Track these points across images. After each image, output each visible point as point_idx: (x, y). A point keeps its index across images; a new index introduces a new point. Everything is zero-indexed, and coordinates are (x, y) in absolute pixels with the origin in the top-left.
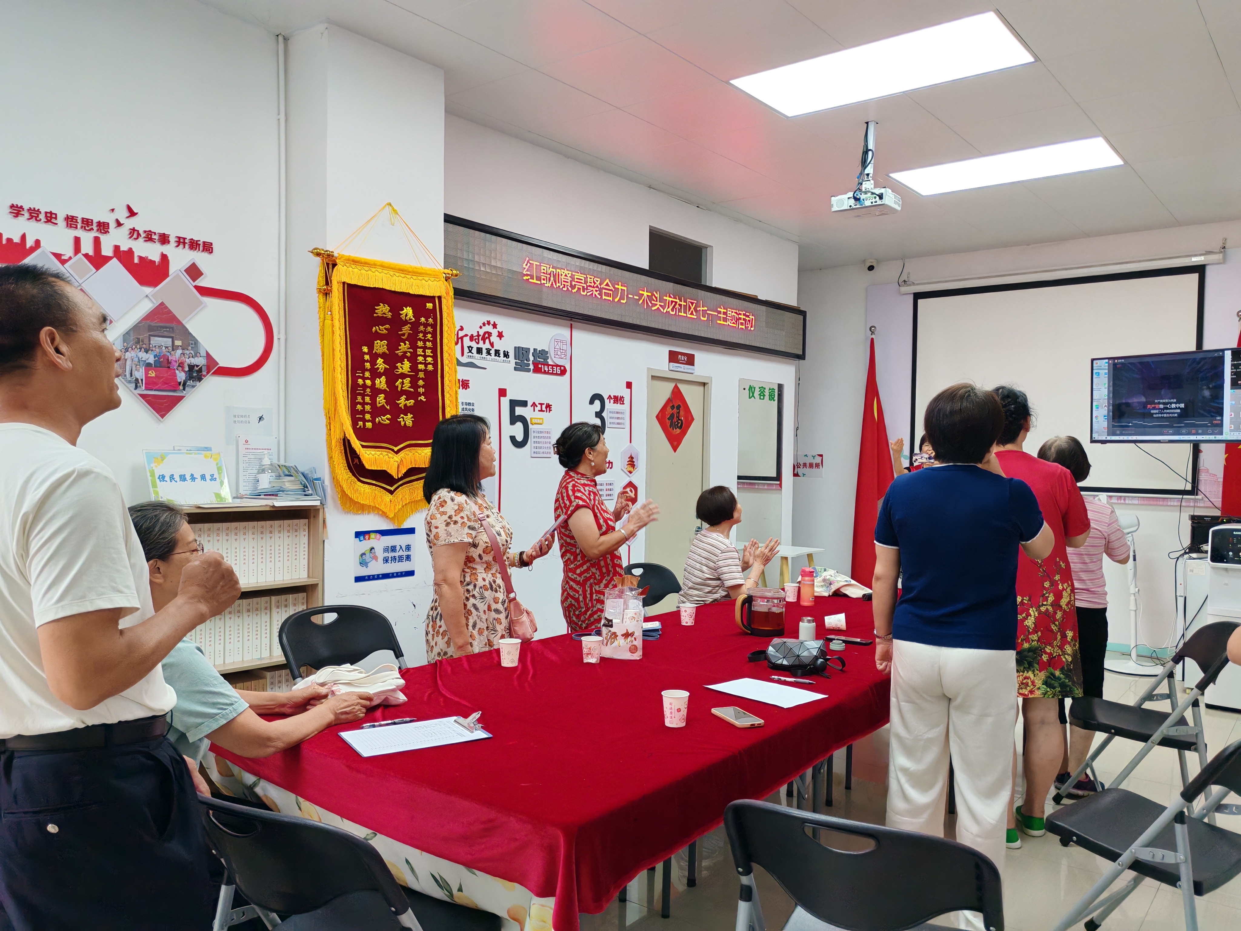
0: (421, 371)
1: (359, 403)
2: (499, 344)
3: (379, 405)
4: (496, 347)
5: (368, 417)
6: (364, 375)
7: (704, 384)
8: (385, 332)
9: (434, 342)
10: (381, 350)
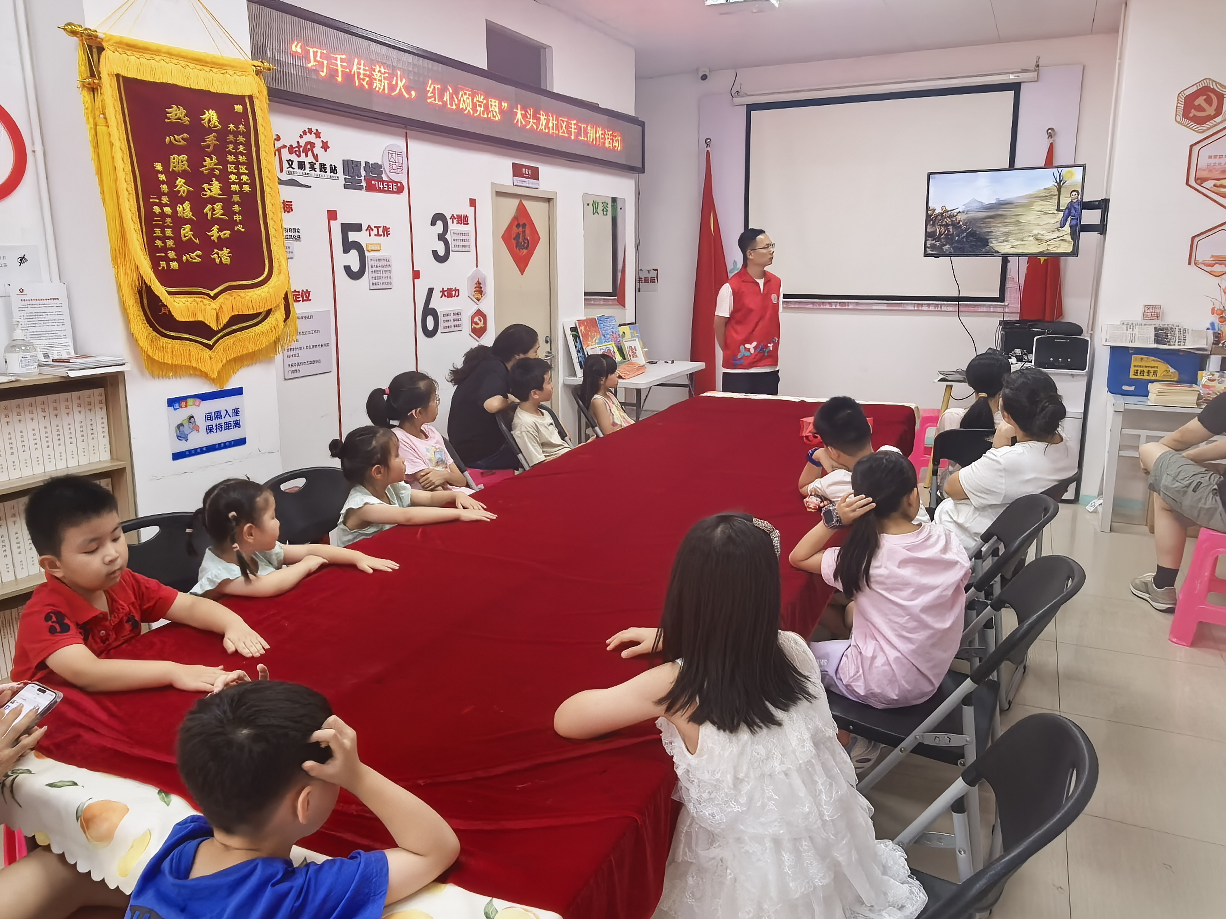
0: (235, 192)
1: (158, 238)
2: (325, 158)
5: (172, 254)
6: (160, 200)
7: (549, 200)
8: (183, 143)
9: (249, 155)
10: (180, 168)
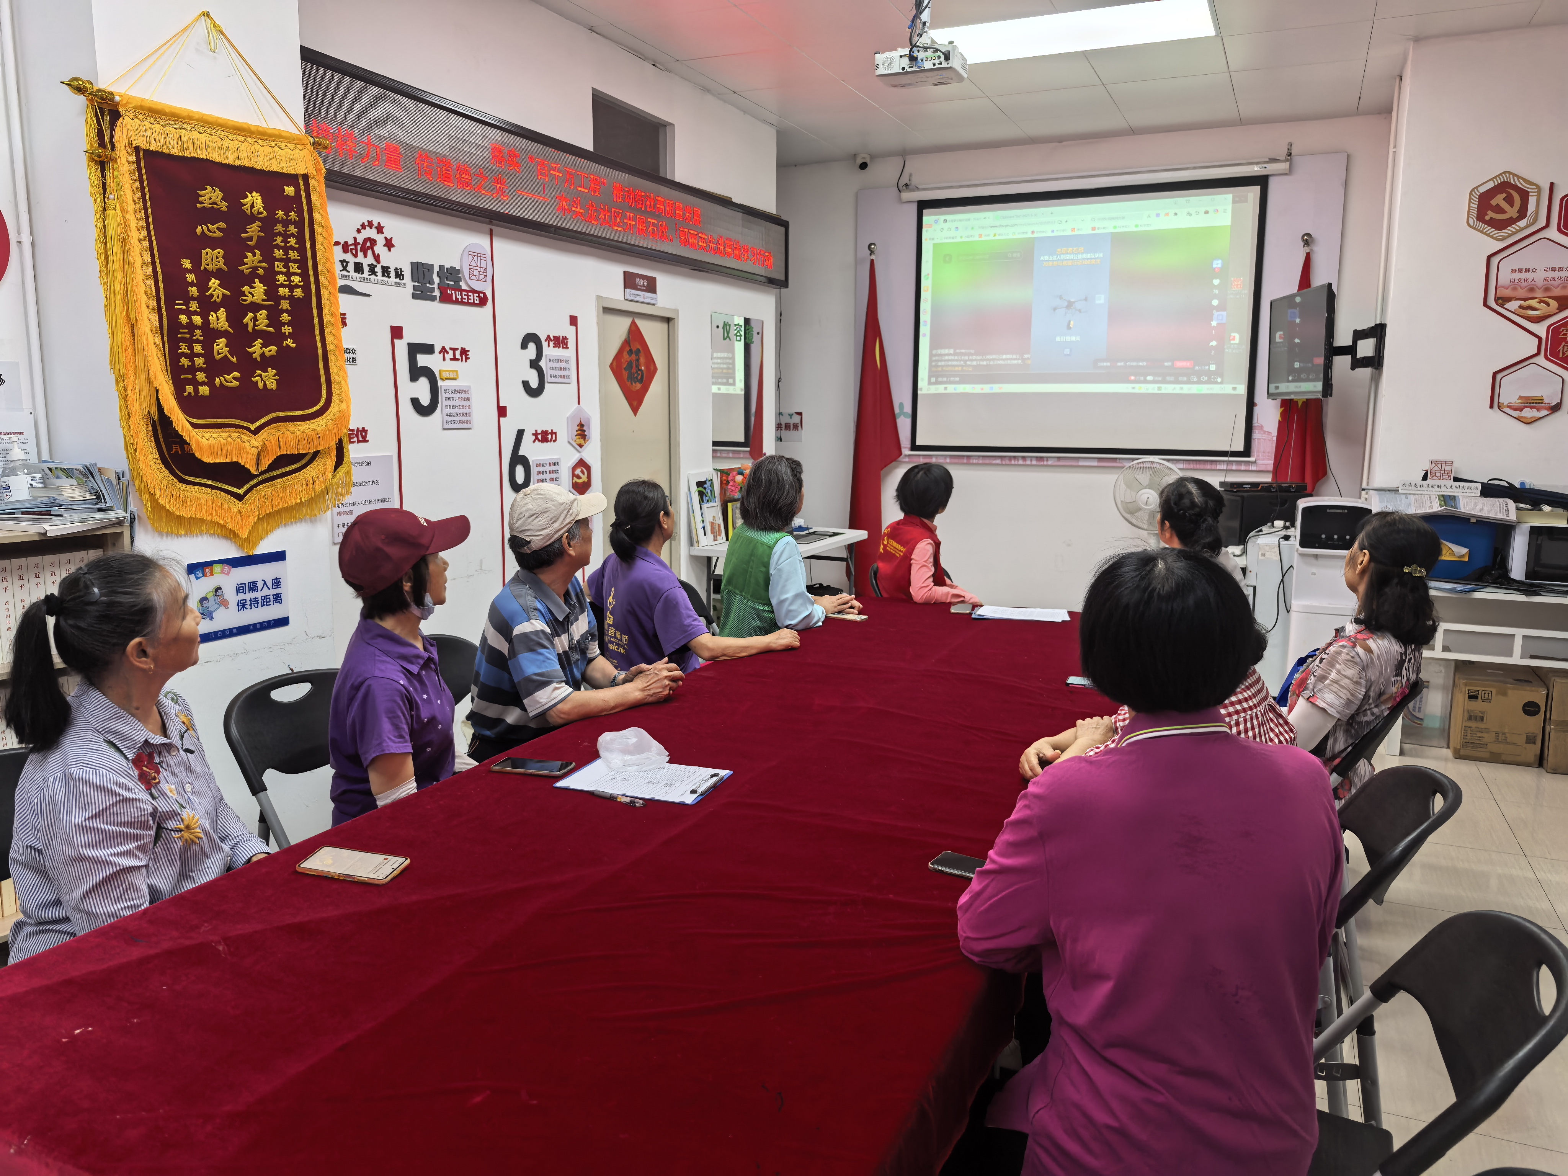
0: (284, 298)
1: (185, 355)
2: (388, 259)
3: (218, 357)
4: (384, 262)
5: (201, 376)
6: (188, 307)
7: (668, 320)
8: (219, 234)
9: (302, 250)
10: (214, 265)
